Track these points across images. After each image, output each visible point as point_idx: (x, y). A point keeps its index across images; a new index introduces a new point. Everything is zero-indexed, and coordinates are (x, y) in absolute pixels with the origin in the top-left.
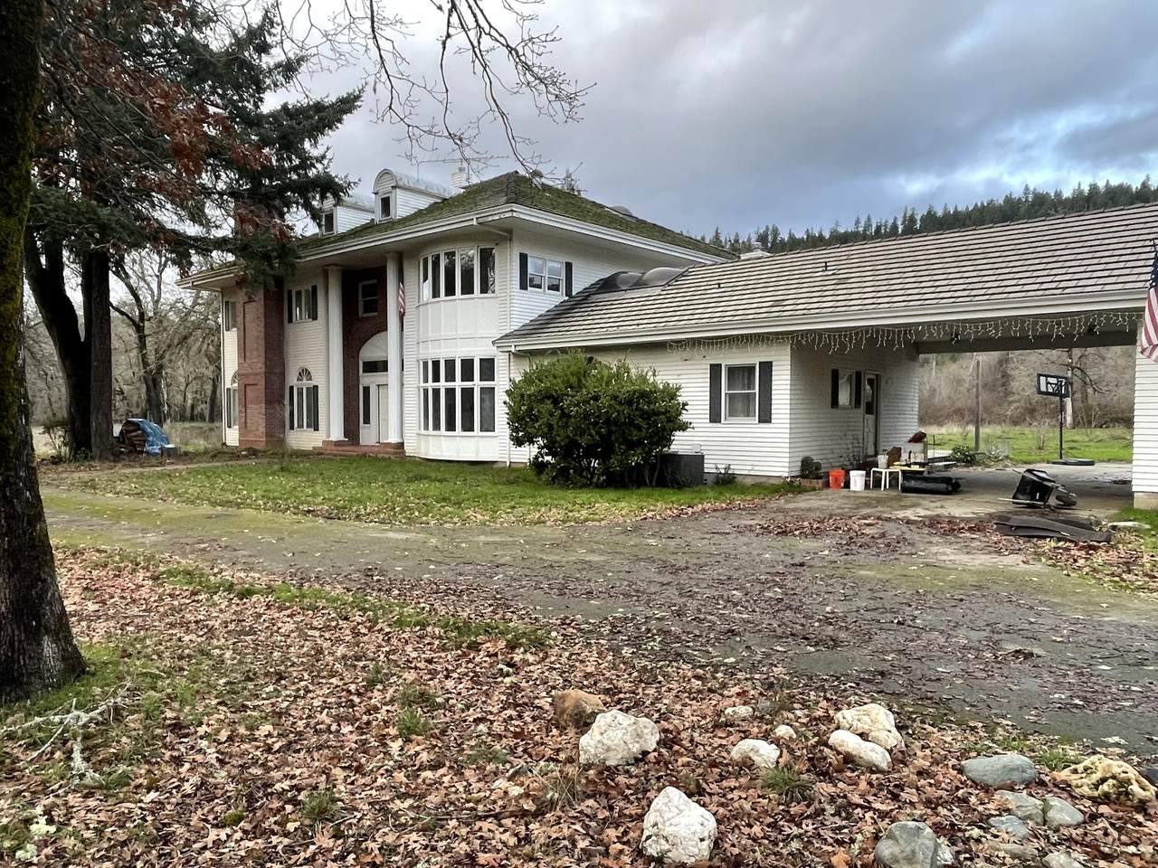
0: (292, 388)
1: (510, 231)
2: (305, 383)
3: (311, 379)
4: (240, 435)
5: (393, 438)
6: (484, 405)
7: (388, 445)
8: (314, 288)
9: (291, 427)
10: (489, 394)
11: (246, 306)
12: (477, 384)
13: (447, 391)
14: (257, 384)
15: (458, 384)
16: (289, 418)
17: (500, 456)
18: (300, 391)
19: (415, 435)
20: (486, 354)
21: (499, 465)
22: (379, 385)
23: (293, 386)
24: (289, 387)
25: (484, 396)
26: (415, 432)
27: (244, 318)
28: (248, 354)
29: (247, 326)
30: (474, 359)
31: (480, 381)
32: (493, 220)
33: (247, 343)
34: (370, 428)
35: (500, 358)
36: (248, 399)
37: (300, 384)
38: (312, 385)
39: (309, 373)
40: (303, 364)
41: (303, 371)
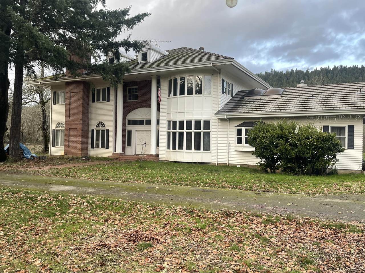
0: (93, 131)
1: (220, 70)
2: (101, 129)
3: (104, 127)
4: (65, 150)
5: (153, 152)
6: (204, 140)
7: (151, 155)
8: (108, 89)
9: (92, 147)
10: (207, 135)
11: (72, 94)
12: (202, 131)
13: (187, 133)
14: (77, 128)
15: (193, 131)
16: (91, 143)
17: (212, 160)
18: (98, 132)
19: (165, 151)
20: (207, 119)
21: (212, 164)
22: (136, 130)
23: (94, 130)
24: (91, 130)
25: (205, 136)
26: (165, 150)
27: (70, 99)
28: (71, 115)
29: (71, 103)
30: (201, 121)
31: (204, 130)
32: (221, 65)
33: (71, 110)
34: (131, 148)
35: (213, 120)
36: (70, 135)
37: (98, 129)
38: (105, 129)
39: (103, 124)
40: (100, 120)
41: (100, 123)
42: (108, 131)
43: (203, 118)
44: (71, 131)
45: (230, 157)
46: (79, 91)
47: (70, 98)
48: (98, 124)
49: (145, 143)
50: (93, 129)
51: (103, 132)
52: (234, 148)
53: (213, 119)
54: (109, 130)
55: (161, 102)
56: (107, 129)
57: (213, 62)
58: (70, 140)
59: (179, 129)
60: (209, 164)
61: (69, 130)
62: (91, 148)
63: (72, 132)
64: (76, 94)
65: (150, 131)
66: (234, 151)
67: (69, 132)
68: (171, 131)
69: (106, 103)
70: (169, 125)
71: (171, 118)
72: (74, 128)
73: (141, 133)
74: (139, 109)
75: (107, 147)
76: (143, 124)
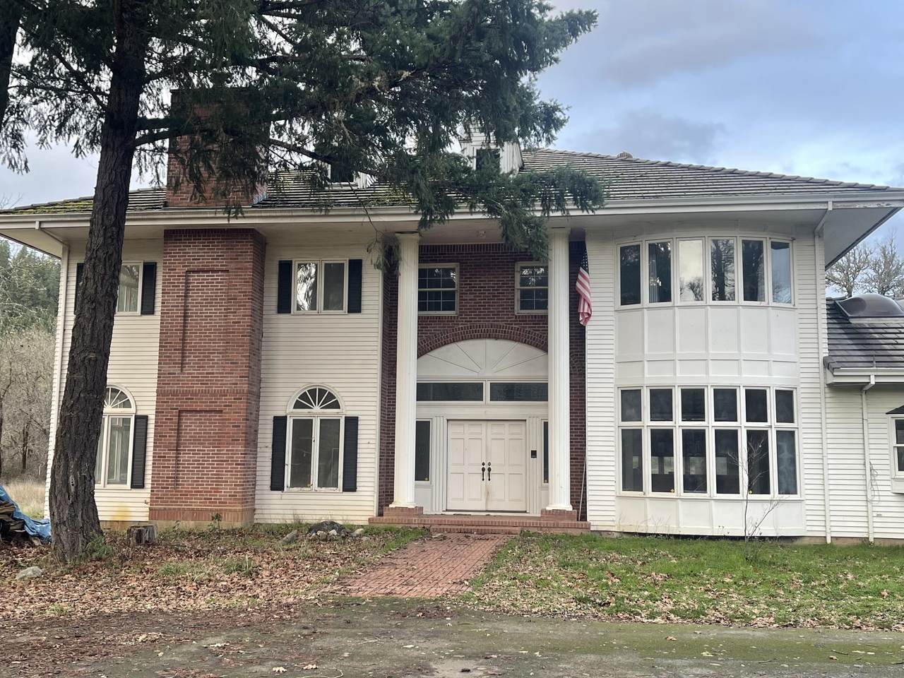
0: (280, 421)
4: (155, 499)
6: (781, 456)
8: (356, 266)
9: (277, 485)
10: (787, 439)
11: (194, 278)
12: (772, 425)
13: (719, 434)
14: (221, 411)
15: (742, 425)
16: (270, 469)
17: (809, 528)
18: (303, 427)
19: (613, 498)
20: (784, 385)
21: (806, 542)
22: (448, 420)
23: (286, 417)
24: (272, 417)
25: (780, 443)
26: (613, 493)
27: (186, 296)
28: (191, 358)
29: (192, 310)
30: (765, 391)
31: (777, 422)
32: (866, 208)
33: (193, 340)
34: (430, 487)
35: (803, 390)
36: (185, 436)
37: (303, 414)
38: (340, 414)
39: (331, 396)
40: (317, 381)
41: (312, 392)
42: (352, 423)
43: (771, 380)
44: (187, 420)
45: (879, 516)
46: (233, 265)
47: (187, 290)
48: (304, 396)
49: (489, 470)
50: (281, 414)
51: (329, 427)
52: (889, 483)
53: (803, 385)
54: (360, 418)
55: (589, 323)
56: (351, 414)
57: (835, 197)
58: (183, 457)
59: (685, 418)
60: (798, 542)
61: (179, 419)
62: (272, 489)
63: (192, 425)
64: (219, 277)
65: (523, 423)
66: (890, 494)
67: (179, 426)
68: (647, 424)
69: (341, 319)
70: (630, 400)
71: (649, 379)
72: (206, 411)
73: (468, 429)
74: (461, 344)
75: (350, 486)
76: (479, 397)
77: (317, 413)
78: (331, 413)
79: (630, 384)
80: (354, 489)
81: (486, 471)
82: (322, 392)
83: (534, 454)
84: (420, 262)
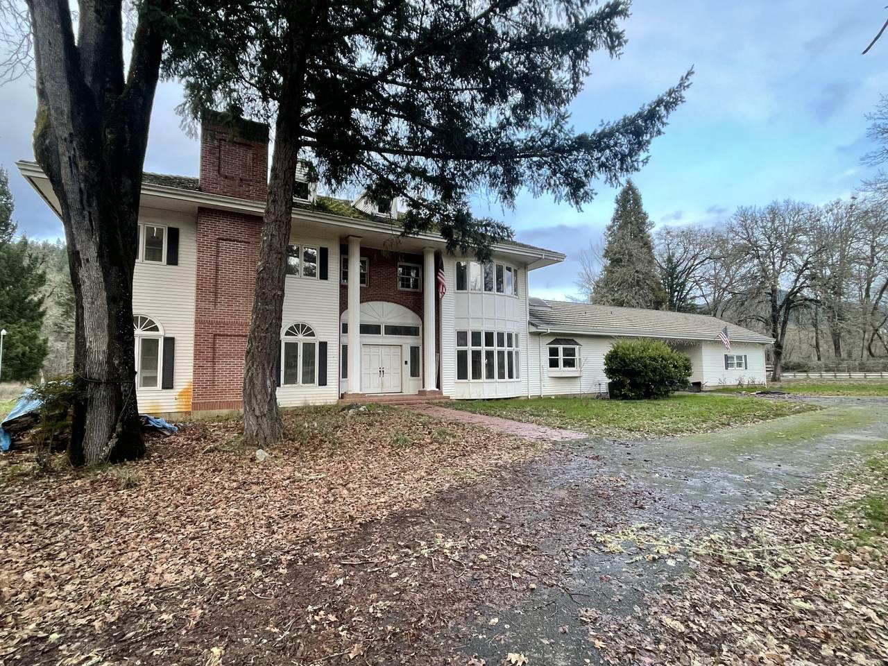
1: (526, 264)
3: (312, 335)
4: (197, 396)
8: (324, 253)
10: (511, 355)
11: (223, 244)
17: (523, 393)
19: (453, 383)
20: (517, 332)
22: (363, 345)
26: (453, 381)
28: (222, 299)
30: (512, 334)
31: (515, 347)
33: (223, 288)
35: (522, 334)
36: (219, 352)
37: (291, 339)
38: (316, 340)
39: (309, 329)
40: (301, 319)
41: (297, 326)
42: (323, 346)
43: (506, 329)
44: (221, 342)
45: (544, 386)
47: (218, 252)
48: (292, 328)
51: (309, 348)
52: (546, 373)
53: (521, 332)
54: (328, 343)
56: (322, 340)
58: (218, 366)
59: (486, 345)
61: (214, 341)
63: (224, 345)
64: (241, 245)
65: (400, 347)
66: (547, 377)
67: (214, 345)
68: (470, 348)
69: (316, 282)
70: (462, 337)
71: (471, 327)
72: (234, 336)
73: (373, 350)
74: (370, 303)
75: (323, 382)
76: (379, 333)
77: (300, 339)
78: (310, 339)
79: (462, 329)
80: (325, 384)
81: (382, 372)
82: (303, 326)
83: (406, 362)
84: (361, 256)
